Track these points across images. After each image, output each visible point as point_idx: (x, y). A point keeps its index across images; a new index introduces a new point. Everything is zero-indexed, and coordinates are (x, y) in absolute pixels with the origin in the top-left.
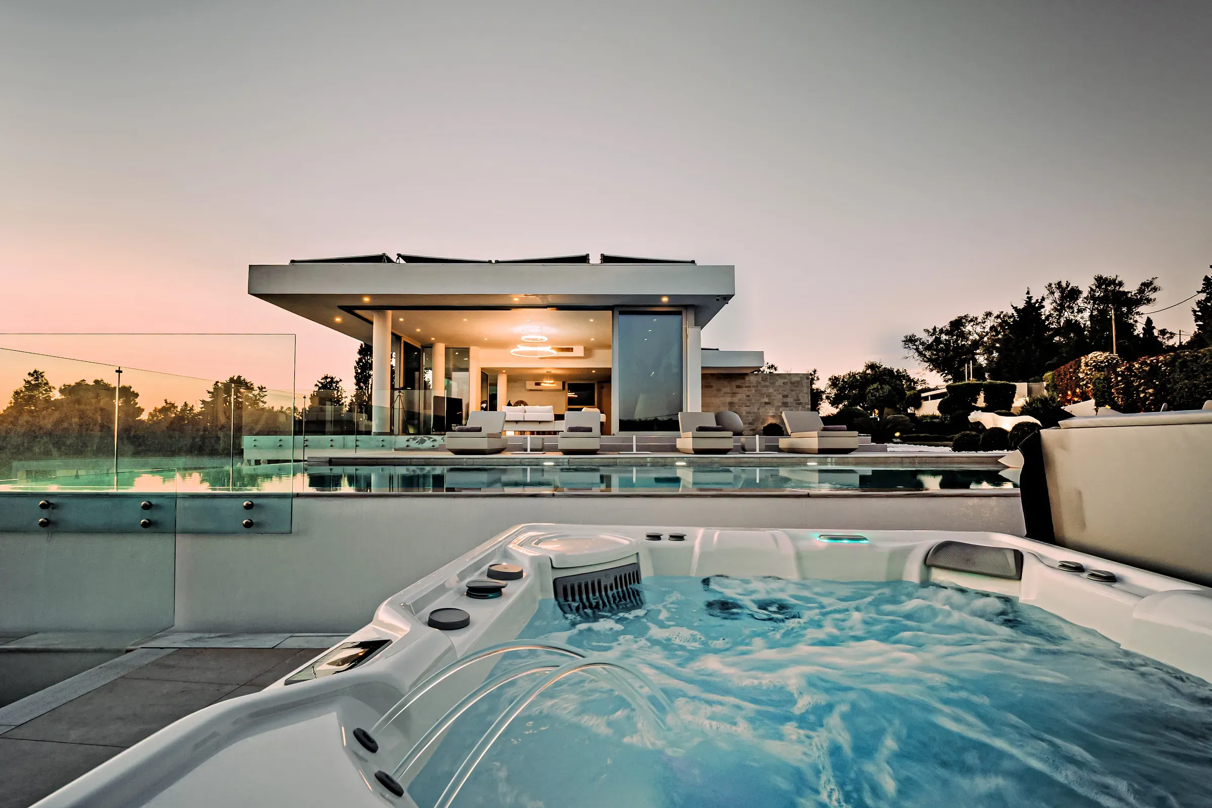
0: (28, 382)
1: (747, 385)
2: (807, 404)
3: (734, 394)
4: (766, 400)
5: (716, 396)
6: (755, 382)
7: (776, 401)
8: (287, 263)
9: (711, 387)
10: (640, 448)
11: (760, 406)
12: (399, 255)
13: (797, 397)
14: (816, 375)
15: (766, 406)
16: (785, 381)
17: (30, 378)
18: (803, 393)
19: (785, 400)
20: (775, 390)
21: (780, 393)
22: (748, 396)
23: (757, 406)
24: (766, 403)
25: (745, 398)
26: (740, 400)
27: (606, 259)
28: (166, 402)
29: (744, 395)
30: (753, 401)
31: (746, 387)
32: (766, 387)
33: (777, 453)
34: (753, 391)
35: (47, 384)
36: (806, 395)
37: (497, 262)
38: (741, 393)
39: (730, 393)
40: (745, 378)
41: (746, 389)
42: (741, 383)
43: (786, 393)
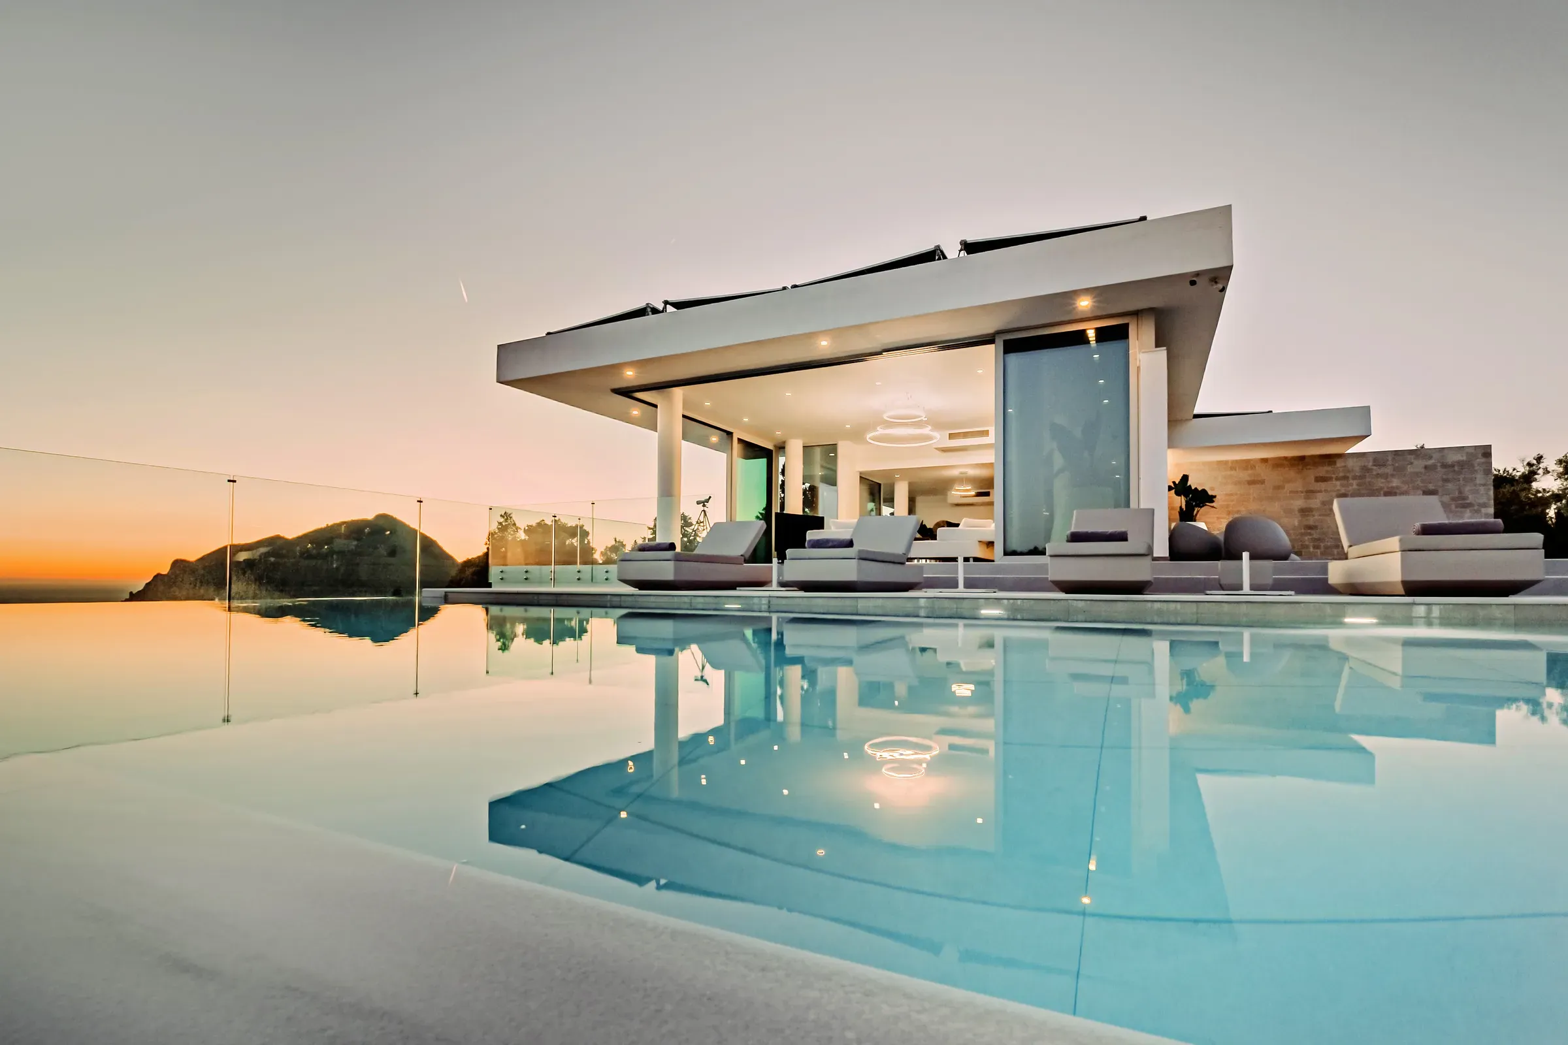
0: (500, 523)
1: (1340, 474)
2: (1485, 505)
3: (1310, 493)
6: (1357, 469)
8: (543, 337)
10: (969, 584)
12: (666, 303)
13: (1460, 492)
14: (1541, 465)
16: (1430, 462)
17: (502, 520)
18: (1475, 485)
27: (971, 248)
28: (616, 541)
31: (1337, 479)
32: (1385, 476)
33: (1293, 593)
34: (1355, 486)
35: (515, 524)
36: (1482, 488)
37: (795, 286)
38: (1326, 491)
39: (1302, 492)
40: (1335, 463)
41: (1338, 483)
42: (1327, 472)
43: (1431, 487)
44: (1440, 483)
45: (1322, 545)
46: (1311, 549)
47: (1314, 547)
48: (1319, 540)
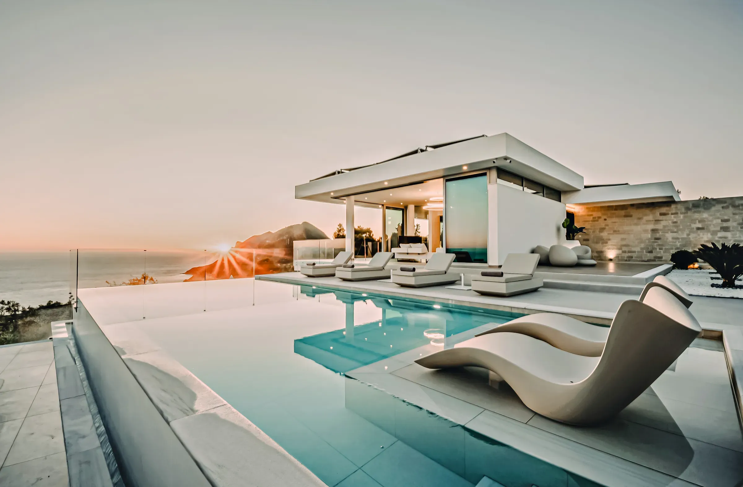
1: (674, 212)
3: (657, 221)
4: (700, 226)
5: (636, 224)
7: (712, 226)
8: (309, 182)
9: (631, 216)
11: (690, 232)
15: (699, 231)
19: (725, 224)
20: (711, 215)
21: (718, 218)
22: (676, 222)
23: (687, 232)
24: (698, 229)
25: (671, 224)
26: (664, 227)
29: (670, 222)
30: (681, 227)
31: (672, 214)
34: (681, 218)
38: (666, 220)
39: (653, 221)
40: (671, 206)
41: (673, 216)
42: (666, 210)
43: (726, 218)
44: (732, 215)
45: (664, 248)
46: (658, 250)
47: (660, 249)
48: (662, 245)
